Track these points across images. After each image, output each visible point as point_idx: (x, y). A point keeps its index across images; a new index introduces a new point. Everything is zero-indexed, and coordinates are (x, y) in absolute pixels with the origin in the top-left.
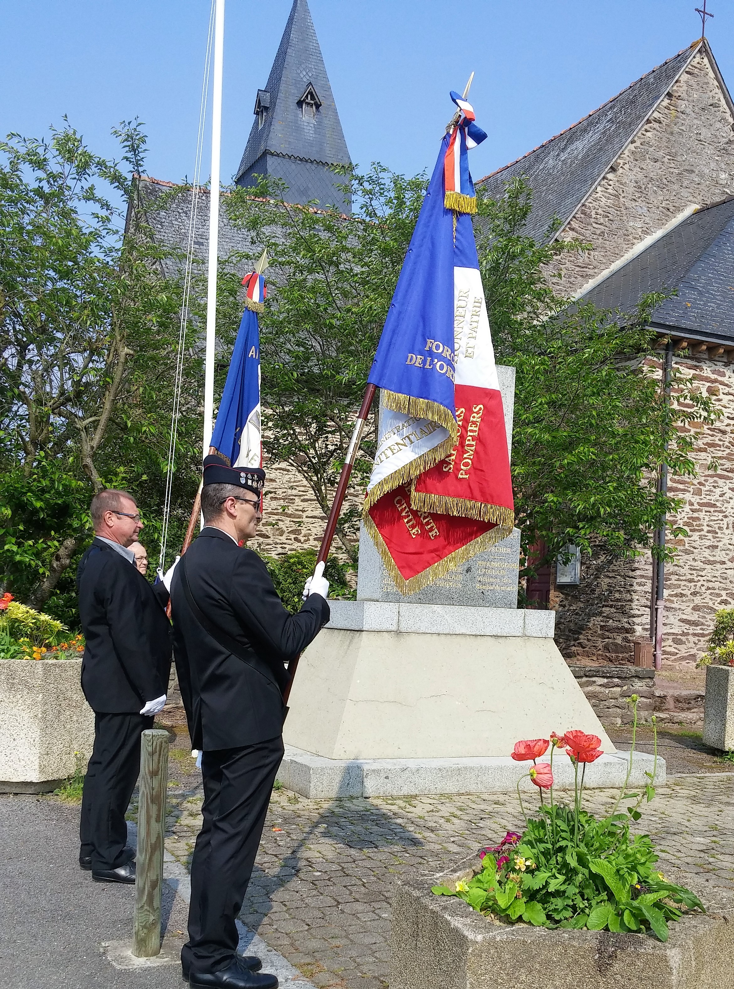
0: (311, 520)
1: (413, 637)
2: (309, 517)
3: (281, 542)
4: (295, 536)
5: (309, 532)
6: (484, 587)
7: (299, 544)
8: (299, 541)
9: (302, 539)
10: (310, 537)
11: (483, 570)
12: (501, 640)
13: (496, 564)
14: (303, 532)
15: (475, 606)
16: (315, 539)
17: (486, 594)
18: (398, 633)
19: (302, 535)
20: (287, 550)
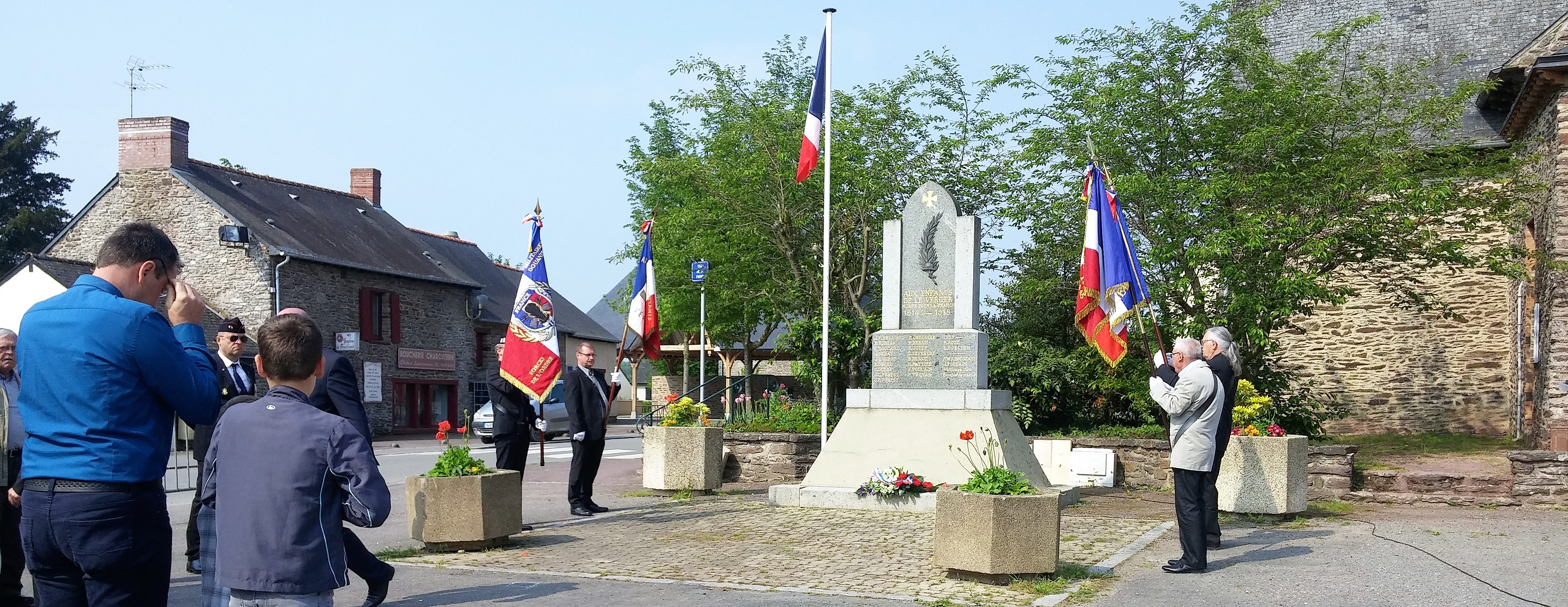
0: (1351, 311)
1: (880, 411)
2: (1350, 308)
3: (1316, 337)
4: (1333, 329)
5: (1351, 323)
6: (950, 375)
7: (1339, 338)
8: (1339, 334)
9: (1342, 332)
10: (1351, 329)
11: (948, 363)
12: (946, 412)
13: (958, 359)
14: (1343, 325)
15: (943, 389)
16: (1358, 331)
17: (951, 380)
18: (870, 408)
19: (1341, 328)
20: (1323, 344)
